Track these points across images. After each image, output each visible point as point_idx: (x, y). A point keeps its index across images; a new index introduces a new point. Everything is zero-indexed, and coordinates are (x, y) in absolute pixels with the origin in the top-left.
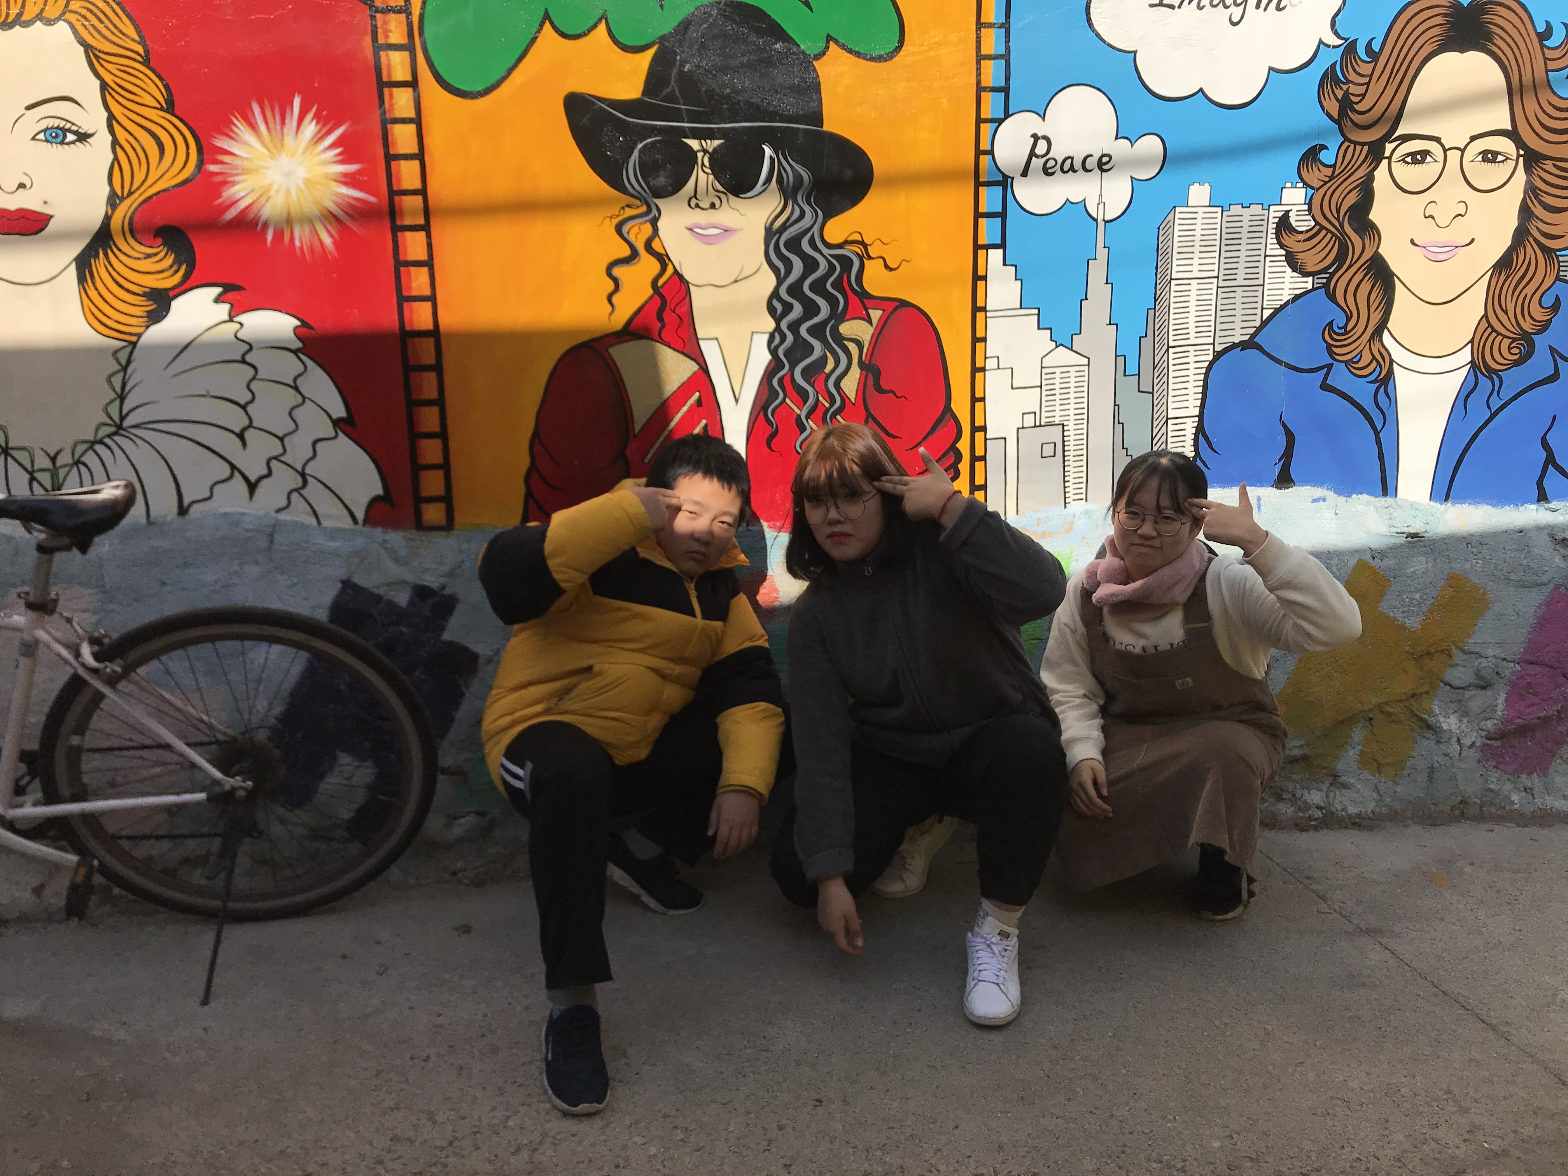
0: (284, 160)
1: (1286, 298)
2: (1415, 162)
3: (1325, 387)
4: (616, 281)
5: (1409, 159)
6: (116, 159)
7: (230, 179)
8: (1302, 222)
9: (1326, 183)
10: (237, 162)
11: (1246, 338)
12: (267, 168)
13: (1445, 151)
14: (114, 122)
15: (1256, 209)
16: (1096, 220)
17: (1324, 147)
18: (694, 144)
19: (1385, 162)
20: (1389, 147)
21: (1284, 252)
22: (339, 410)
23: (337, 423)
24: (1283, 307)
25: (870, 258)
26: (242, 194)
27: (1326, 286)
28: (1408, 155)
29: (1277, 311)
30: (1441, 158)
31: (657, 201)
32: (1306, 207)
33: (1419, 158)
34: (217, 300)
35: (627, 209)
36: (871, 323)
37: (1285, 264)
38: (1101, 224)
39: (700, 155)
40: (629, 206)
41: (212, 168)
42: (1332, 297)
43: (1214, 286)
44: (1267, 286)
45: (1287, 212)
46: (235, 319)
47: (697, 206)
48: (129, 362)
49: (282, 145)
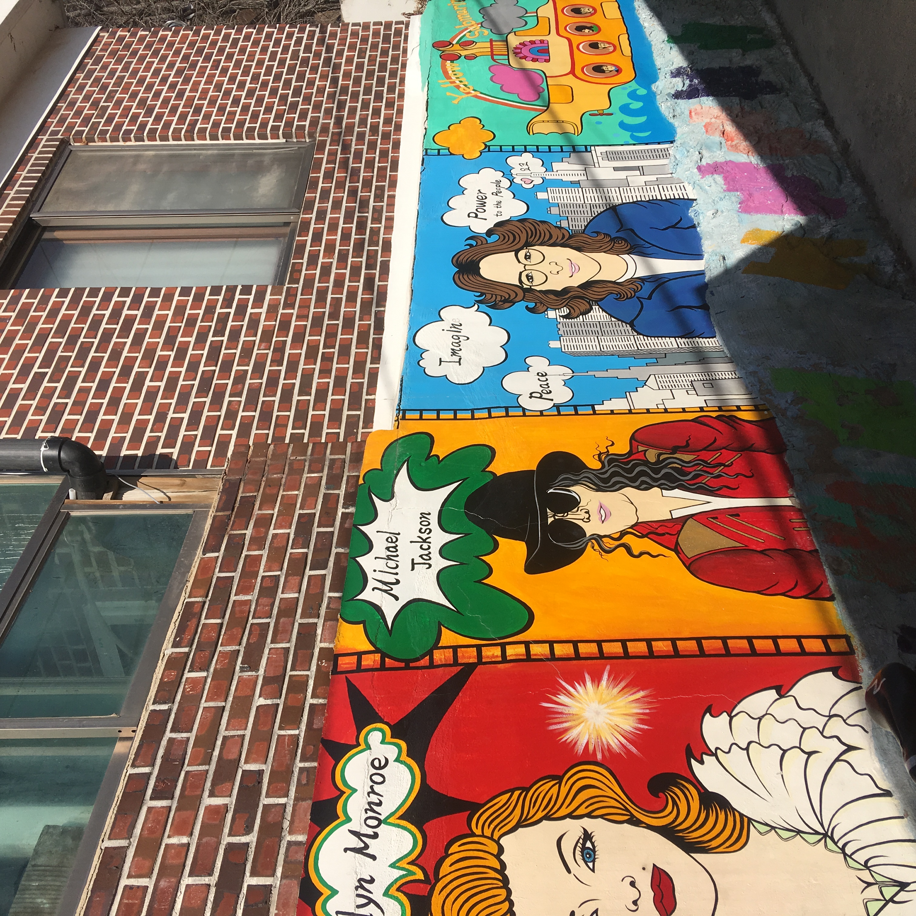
0: (586, 714)
1: (604, 314)
2: (532, 278)
3: (650, 298)
4: (641, 554)
5: (531, 280)
6: (602, 816)
7: (606, 747)
8: (565, 311)
9: (544, 305)
10: (592, 741)
11: (628, 326)
12: (594, 725)
13: (526, 270)
14: (574, 814)
15: (560, 326)
16: (573, 376)
17: (527, 307)
18: (550, 520)
19: (532, 287)
20: (525, 286)
21: (581, 317)
22: (772, 694)
23: (781, 695)
24: (609, 314)
25: (608, 451)
26: (616, 741)
27: (596, 302)
28: (529, 281)
29: (611, 316)
30: (530, 271)
31: (587, 536)
32: (557, 311)
33: (530, 278)
34: (702, 762)
35: (595, 548)
36: (646, 451)
37: (587, 315)
38: (574, 374)
39: (557, 517)
40: (593, 548)
41: (599, 756)
42: (601, 300)
43: (602, 338)
44: (599, 320)
46: (714, 752)
47: (588, 518)
48: (767, 825)
49: (576, 715)
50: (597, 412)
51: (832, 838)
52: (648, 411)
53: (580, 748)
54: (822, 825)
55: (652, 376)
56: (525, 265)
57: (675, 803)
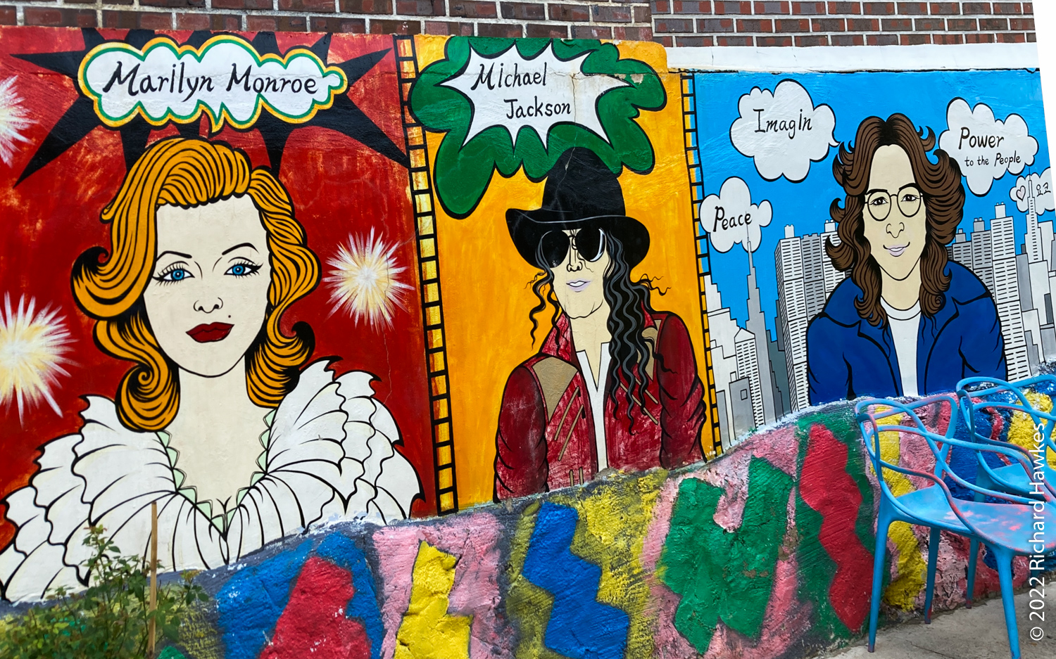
0: (365, 268)
1: (835, 285)
2: (879, 204)
3: (860, 335)
4: (535, 321)
5: (876, 203)
6: (273, 281)
7: (336, 286)
8: (836, 242)
9: (843, 219)
10: (340, 274)
11: (820, 311)
12: (356, 276)
13: (890, 197)
14: (273, 257)
15: (815, 236)
16: (747, 252)
17: (838, 200)
18: (568, 232)
19: (866, 205)
20: (867, 197)
21: (830, 259)
22: (395, 436)
23: (393, 445)
24: (834, 290)
25: (653, 289)
26: (342, 295)
27: (851, 275)
28: (875, 200)
29: (832, 293)
30: (889, 201)
31: (551, 269)
32: (836, 233)
33: (880, 201)
34: (326, 369)
35: (538, 276)
36: (655, 327)
37: (831, 266)
38: (750, 254)
39: (571, 239)
40: (539, 274)
41: (327, 280)
42: (855, 282)
43: (802, 283)
44: (826, 280)
45: (829, 236)
46: (336, 381)
47: (571, 270)
48: (273, 423)
49: (364, 259)
50: (701, 278)
51: (263, 478)
52: (706, 331)
53: (333, 263)
54: (275, 471)
55: (753, 336)
56: (897, 196)
57: (288, 345)
